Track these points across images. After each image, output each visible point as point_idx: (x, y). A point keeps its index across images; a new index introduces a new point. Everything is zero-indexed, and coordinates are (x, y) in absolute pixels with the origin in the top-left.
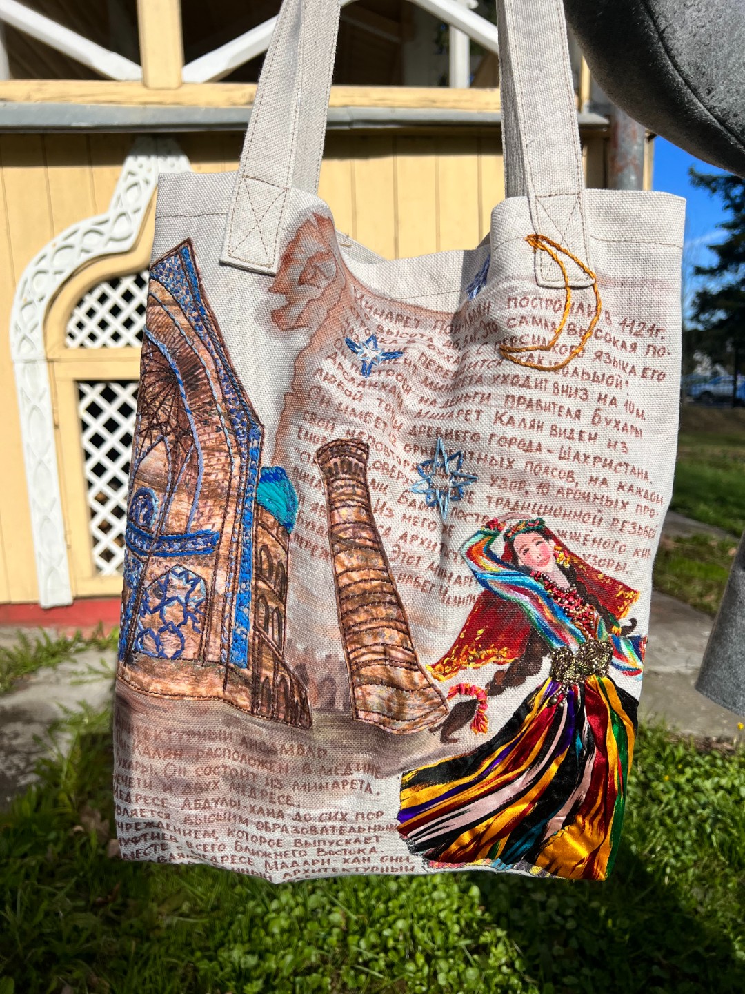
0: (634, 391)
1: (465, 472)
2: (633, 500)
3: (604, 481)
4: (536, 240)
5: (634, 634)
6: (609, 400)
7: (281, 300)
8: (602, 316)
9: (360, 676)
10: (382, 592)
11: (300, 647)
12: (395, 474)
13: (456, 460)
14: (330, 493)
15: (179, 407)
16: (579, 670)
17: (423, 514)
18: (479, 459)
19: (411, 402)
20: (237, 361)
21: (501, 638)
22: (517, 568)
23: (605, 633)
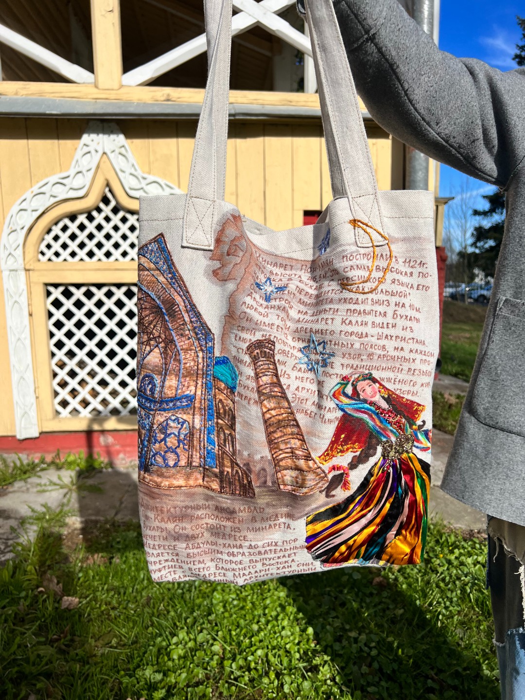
0: (414, 298)
1: (328, 352)
2: (419, 357)
3: (402, 349)
4: (354, 222)
5: (424, 428)
6: (401, 305)
7: (217, 264)
8: (394, 260)
9: (279, 466)
10: (288, 420)
11: (246, 453)
12: (289, 355)
13: (322, 345)
14: (256, 369)
15: (165, 328)
16: (397, 452)
17: (306, 375)
18: (335, 344)
19: (293, 313)
20: (196, 300)
21: (354, 438)
22: (360, 400)
23: (409, 430)
